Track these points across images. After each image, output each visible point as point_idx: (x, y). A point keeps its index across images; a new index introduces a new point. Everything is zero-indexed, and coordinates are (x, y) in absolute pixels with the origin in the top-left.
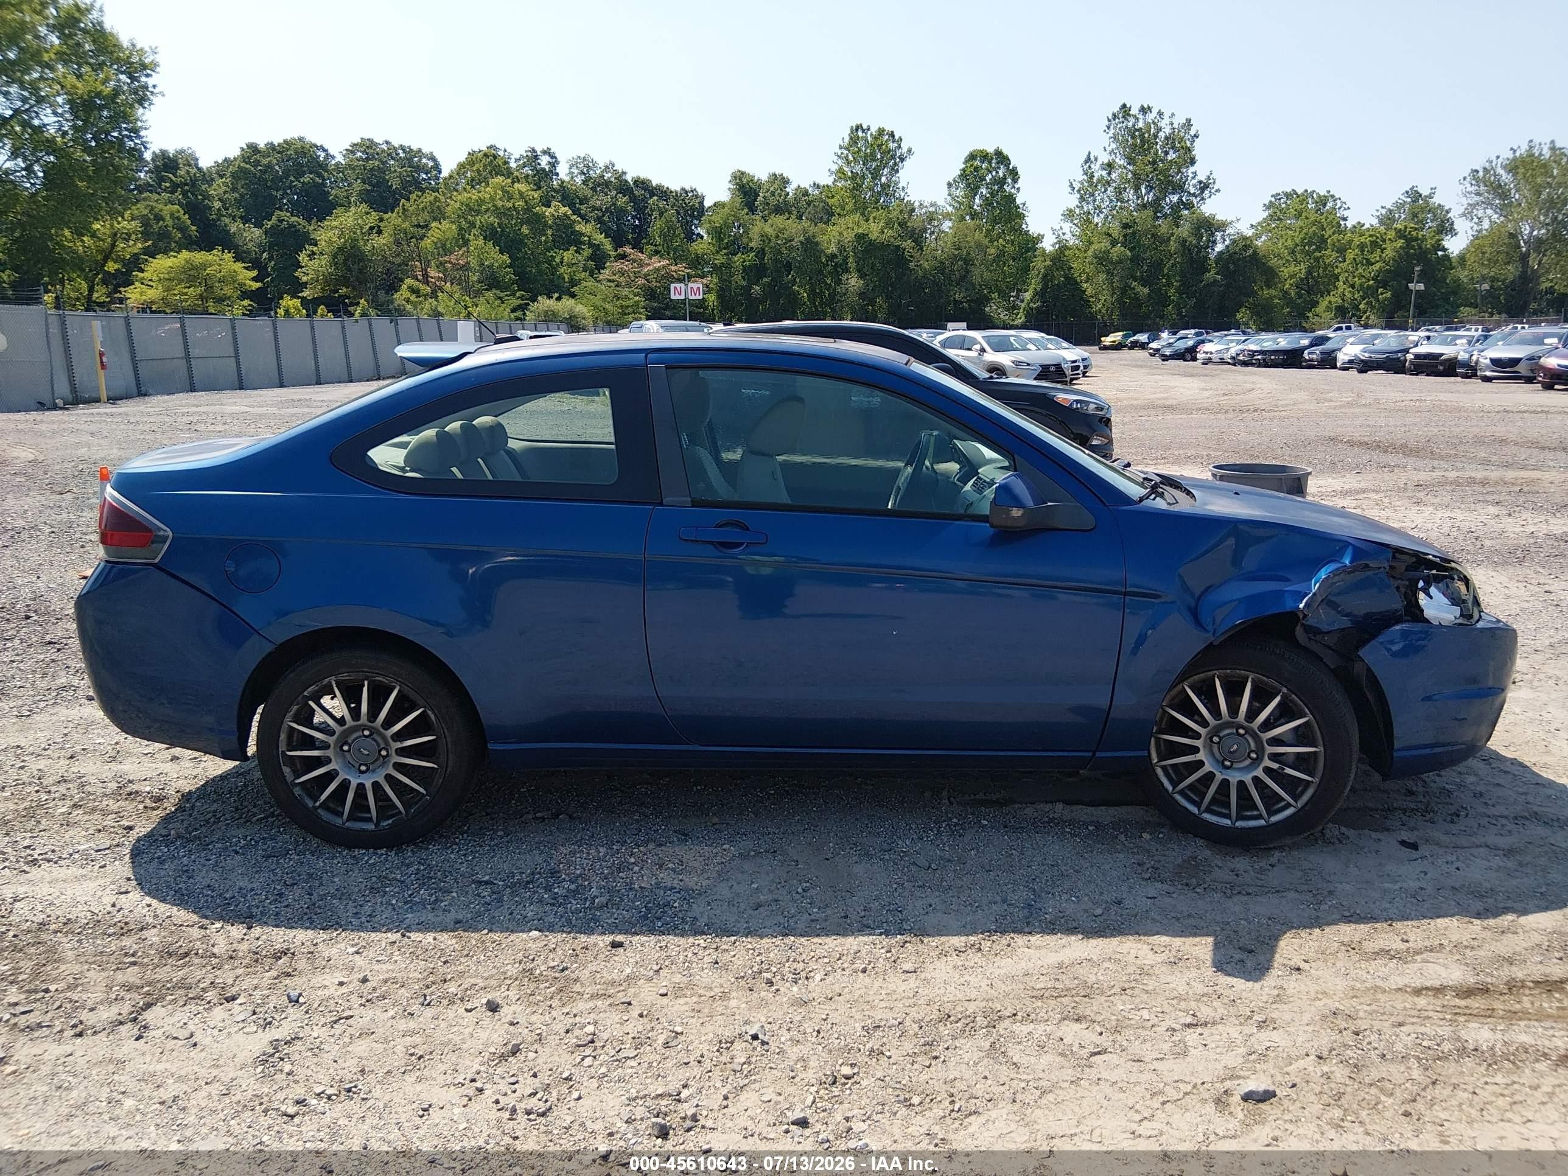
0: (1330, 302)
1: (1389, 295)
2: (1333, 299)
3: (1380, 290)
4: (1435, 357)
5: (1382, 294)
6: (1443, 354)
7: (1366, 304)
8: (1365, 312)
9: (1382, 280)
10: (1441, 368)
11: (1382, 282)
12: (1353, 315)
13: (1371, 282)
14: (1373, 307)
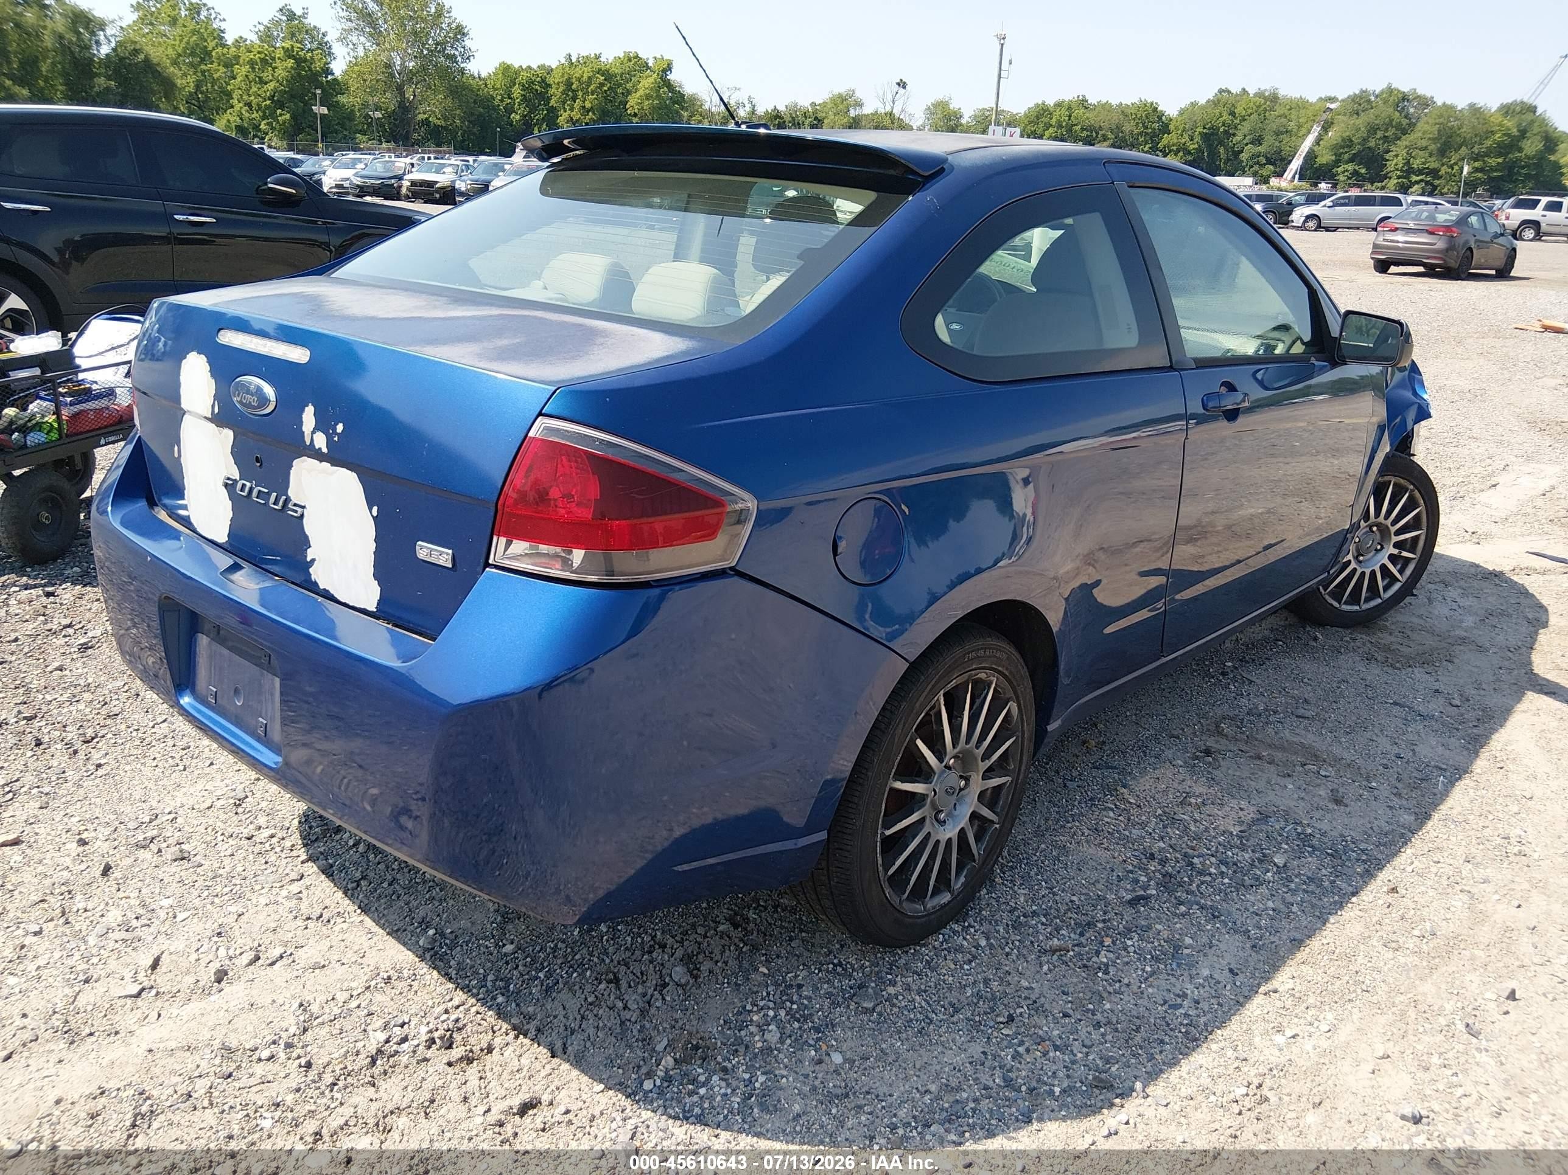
0: (228, 121)
1: (288, 116)
2: (232, 119)
3: (279, 111)
4: (431, 184)
5: (281, 115)
6: (437, 182)
7: (268, 124)
8: (267, 134)
9: (278, 101)
10: (437, 196)
11: (278, 102)
12: (255, 136)
13: (268, 102)
14: (273, 129)
